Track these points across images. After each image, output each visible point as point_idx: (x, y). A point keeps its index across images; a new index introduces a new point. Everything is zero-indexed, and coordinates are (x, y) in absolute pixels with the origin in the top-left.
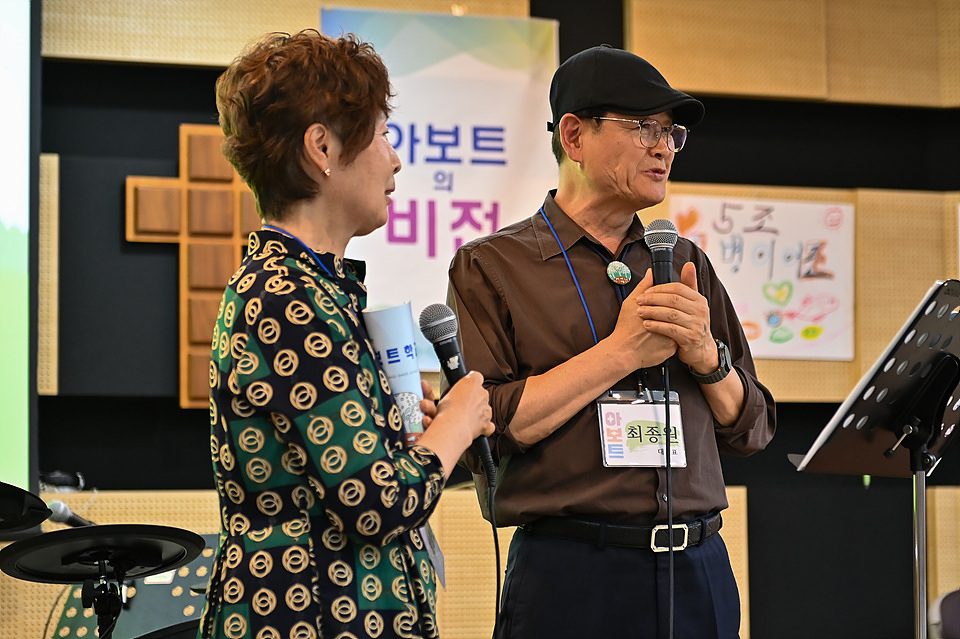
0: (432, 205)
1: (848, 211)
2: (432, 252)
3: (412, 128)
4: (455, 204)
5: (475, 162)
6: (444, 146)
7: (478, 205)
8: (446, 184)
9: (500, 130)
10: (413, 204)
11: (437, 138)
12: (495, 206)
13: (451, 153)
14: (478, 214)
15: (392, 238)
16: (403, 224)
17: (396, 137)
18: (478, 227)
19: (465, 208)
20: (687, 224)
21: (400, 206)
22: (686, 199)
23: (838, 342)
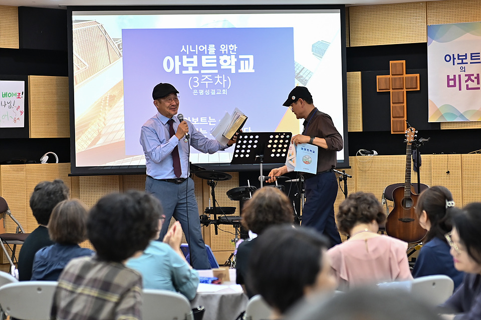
0: (460, 76)
2: (460, 89)
3: (453, 55)
4: (466, 75)
5: (471, 63)
6: (462, 59)
7: (473, 75)
8: (464, 70)
9: (479, 53)
10: (455, 76)
11: (460, 58)
12: (478, 75)
13: (464, 61)
14: (473, 78)
15: (449, 86)
16: (452, 82)
17: (449, 58)
18: (473, 81)
19: (469, 76)
21: (451, 77)
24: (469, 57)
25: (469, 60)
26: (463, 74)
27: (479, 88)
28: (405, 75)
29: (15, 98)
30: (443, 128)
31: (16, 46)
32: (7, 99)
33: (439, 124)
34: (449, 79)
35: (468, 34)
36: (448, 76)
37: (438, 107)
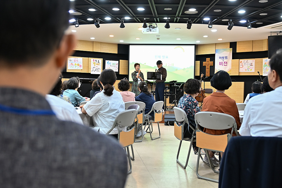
1: (254, 60)
2: (222, 66)
9: (228, 57)
11: (223, 58)
12: (227, 62)
15: (220, 65)
16: (221, 64)
17: (220, 58)
18: (225, 64)
19: (225, 62)
20: (241, 62)
21: (220, 62)
22: (241, 60)
23: (253, 71)
24: (225, 57)
25: (225, 58)
26: (223, 62)
27: (227, 65)
28: (210, 62)
29: (116, 65)
31: (117, 53)
32: (114, 65)
34: (220, 63)
35: (225, 52)
37: (217, 70)
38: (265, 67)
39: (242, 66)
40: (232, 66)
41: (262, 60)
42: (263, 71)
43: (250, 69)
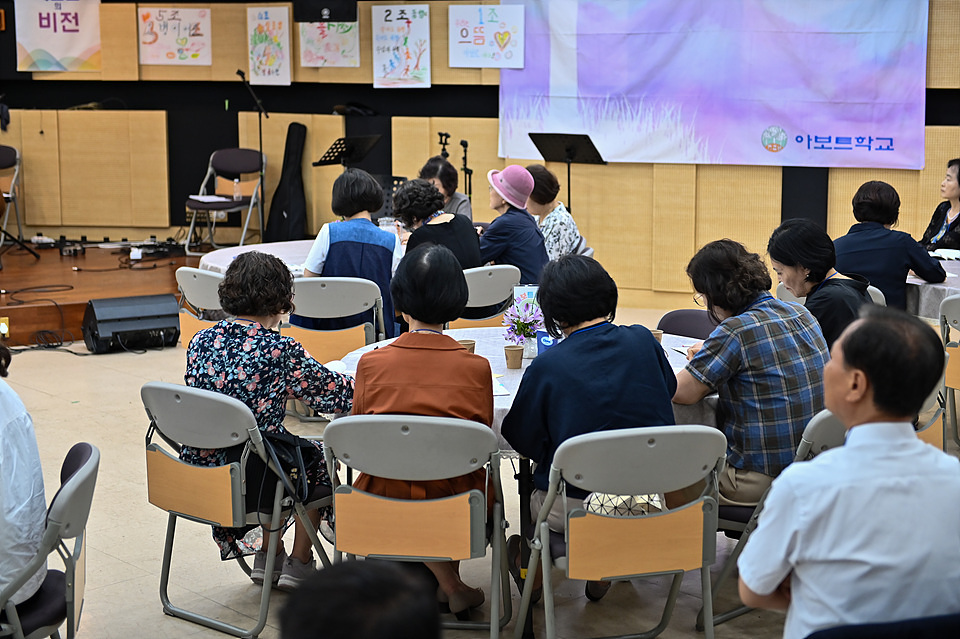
0: (54, 14)
1: (208, 11)
2: (55, 30)
4: (62, 14)
7: (70, 14)
8: (59, 7)
10: (48, 14)
12: (76, 14)
14: (70, 17)
16: (45, 21)
18: (70, 21)
19: (66, 15)
20: (146, 18)
21: (44, 15)
22: (144, 9)
23: (205, 59)
26: (58, 13)
27: (77, 31)
30: (36, 78)
33: (30, 73)
34: (41, 18)
36: (40, 14)
37: (29, 51)
38: (261, 47)
39: (150, 38)
40: (105, 34)
41: (245, 12)
42: (250, 60)
43: (189, 54)
